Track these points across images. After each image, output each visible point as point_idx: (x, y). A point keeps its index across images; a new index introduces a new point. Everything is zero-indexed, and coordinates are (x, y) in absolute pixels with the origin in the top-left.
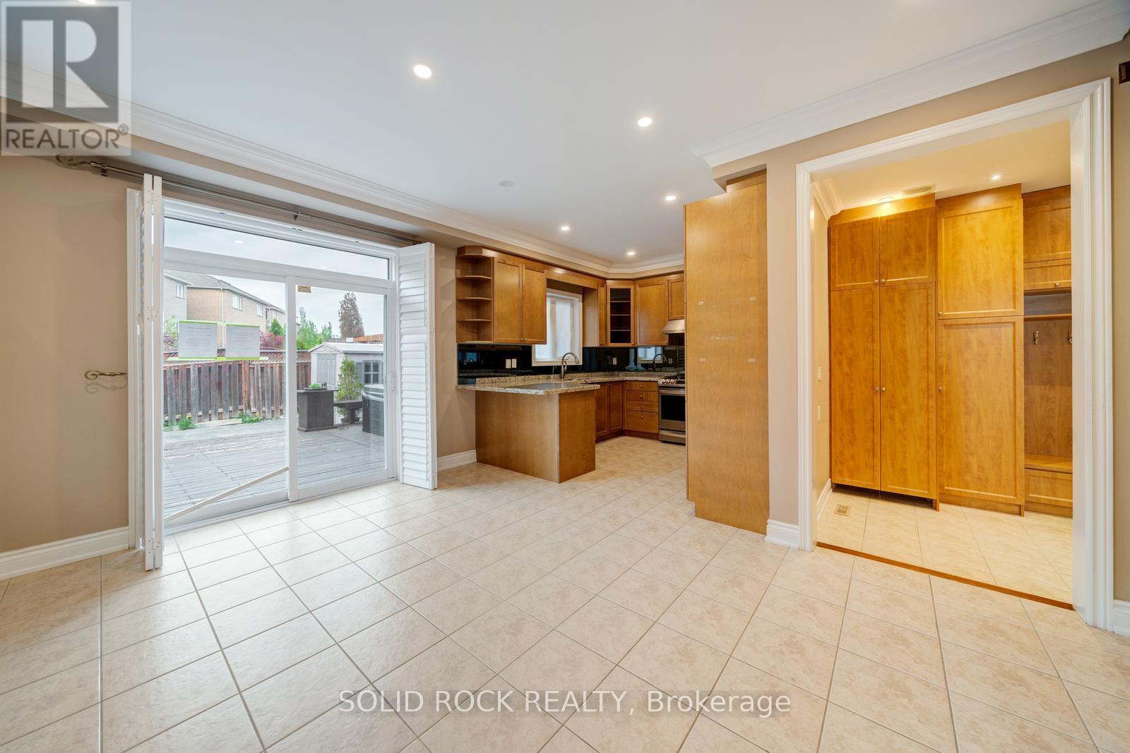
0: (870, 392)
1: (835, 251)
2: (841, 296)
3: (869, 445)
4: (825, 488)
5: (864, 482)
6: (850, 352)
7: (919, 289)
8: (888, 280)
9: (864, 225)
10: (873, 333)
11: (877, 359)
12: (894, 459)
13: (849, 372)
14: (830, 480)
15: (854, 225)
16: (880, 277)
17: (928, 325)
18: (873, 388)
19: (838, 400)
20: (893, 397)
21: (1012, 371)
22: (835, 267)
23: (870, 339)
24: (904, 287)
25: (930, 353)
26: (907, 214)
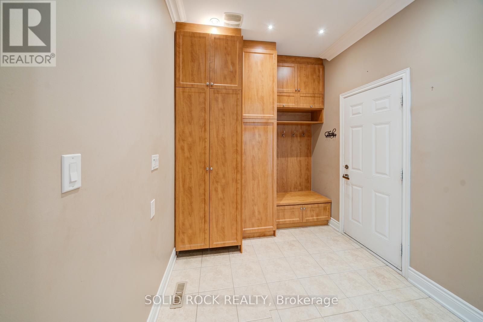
0: (203, 172)
1: (179, 53)
2: (183, 92)
3: (202, 214)
4: (172, 255)
5: (199, 245)
6: (190, 140)
7: (233, 94)
8: (215, 84)
9: (200, 37)
10: (205, 125)
11: (207, 145)
12: (217, 222)
13: (189, 156)
14: (174, 249)
15: (194, 35)
16: (210, 81)
17: (237, 121)
18: (205, 168)
19: (181, 179)
20: (217, 174)
21: (272, 152)
22: (179, 67)
23: (203, 129)
24: (224, 91)
25: (238, 141)
26: (226, 36)
